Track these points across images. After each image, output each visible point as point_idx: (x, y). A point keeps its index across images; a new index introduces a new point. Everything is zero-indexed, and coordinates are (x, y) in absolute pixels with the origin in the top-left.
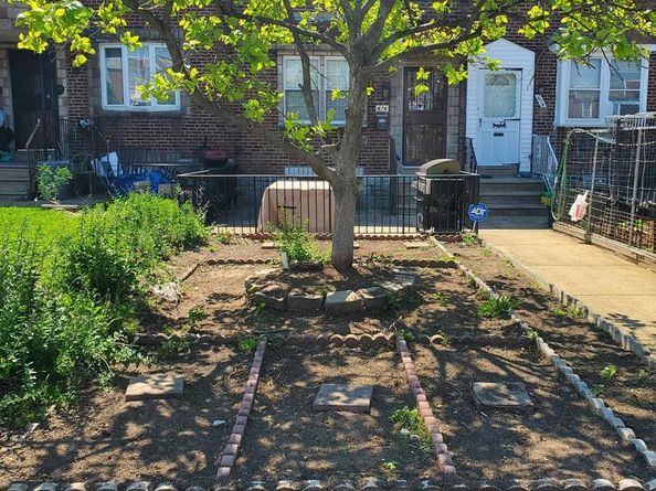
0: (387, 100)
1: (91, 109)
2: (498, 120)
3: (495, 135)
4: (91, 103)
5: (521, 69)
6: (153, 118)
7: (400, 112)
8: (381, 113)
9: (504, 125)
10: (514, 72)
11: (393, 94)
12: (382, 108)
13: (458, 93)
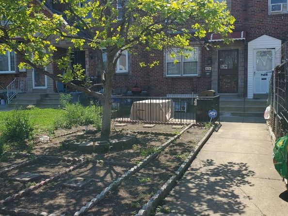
0: (211, 64)
1: (97, 73)
2: (264, 72)
3: (262, 79)
4: (96, 70)
5: (274, 48)
6: (118, 75)
7: (216, 70)
8: (208, 71)
9: (267, 75)
10: (271, 50)
11: (213, 62)
12: (208, 68)
13: (243, 60)
